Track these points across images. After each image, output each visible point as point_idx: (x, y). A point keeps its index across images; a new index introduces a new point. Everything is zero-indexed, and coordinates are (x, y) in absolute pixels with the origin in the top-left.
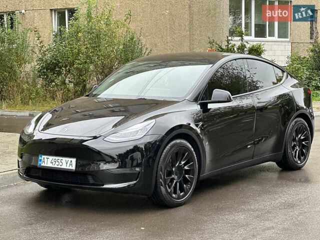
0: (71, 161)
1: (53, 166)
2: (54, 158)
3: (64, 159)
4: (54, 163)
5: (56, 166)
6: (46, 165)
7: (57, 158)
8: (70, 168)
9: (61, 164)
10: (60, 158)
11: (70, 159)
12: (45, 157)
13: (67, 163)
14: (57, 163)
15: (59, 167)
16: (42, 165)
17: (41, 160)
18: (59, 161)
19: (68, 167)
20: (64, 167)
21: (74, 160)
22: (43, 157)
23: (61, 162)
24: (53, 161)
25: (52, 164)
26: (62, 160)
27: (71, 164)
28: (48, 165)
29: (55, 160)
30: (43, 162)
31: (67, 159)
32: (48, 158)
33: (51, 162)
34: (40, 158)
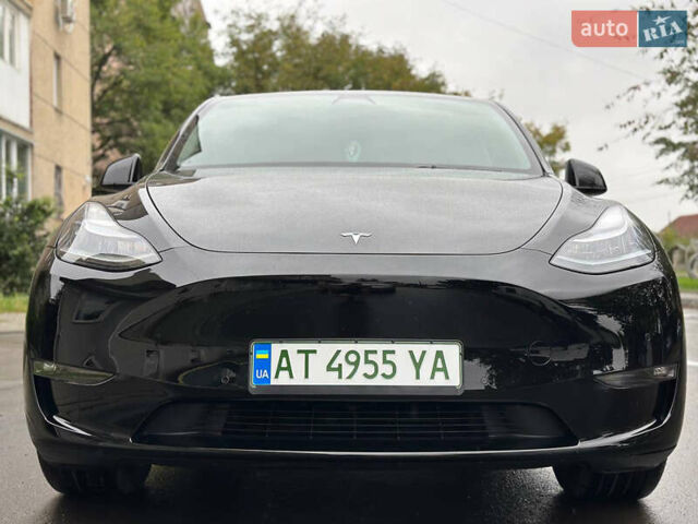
0: (439, 354)
1: (344, 382)
2: (345, 347)
3: (402, 351)
4: (347, 370)
5: (359, 380)
6: (299, 380)
7: (361, 347)
8: (440, 380)
9: (388, 369)
10: (380, 347)
11: (431, 349)
12: (292, 348)
13: (418, 366)
14: (364, 368)
15: (379, 381)
16: (274, 382)
17: (266, 364)
18: (378, 358)
19: (425, 380)
20: (405, 378)
21: (452, 352)
22: (277, 348)
23: (385, 361)
24: (340, 359)
25: (337, 373)
26: (393, 352)
27: (440, 365)
28: (311, 381)
29: (352, 358)
30: (280, 368)
31: (418, 348)
32: (307, 352)
33: (329, 368)
34: (262, 355)
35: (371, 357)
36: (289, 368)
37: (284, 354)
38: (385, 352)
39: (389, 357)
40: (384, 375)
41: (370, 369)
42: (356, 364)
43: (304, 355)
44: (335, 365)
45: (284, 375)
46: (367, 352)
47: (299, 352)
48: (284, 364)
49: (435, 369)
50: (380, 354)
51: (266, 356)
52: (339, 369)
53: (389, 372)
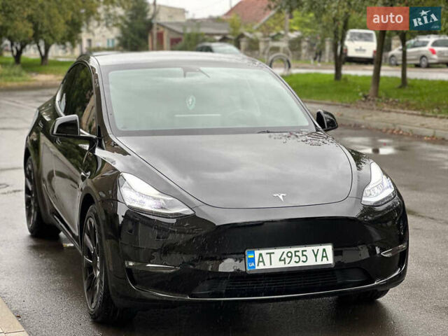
0: (324, 250)
1: (287, 266)
2: (286, 250)
3: (309, 250)
4: (288, 260)
5: (293, 264)
6: (268, 266)
7: (293, 250)
8: (325, 262)
9: (304, 258)
10: (301, 249)
11: (321, 248)
12: (264, 252)
13: (316, 256)
14: (294, 259)
15: (301, 264)
16: (257, 268)
17: (253, 260)
18: (300, 254)
19: (319, 262)
20: (311, 262)
21: (329, 248)
22: (257, 253)
23: (303, 255)
24: (285, 256)
25: (283, 262)
26: (306, 251)
27: (324, 255)
28: (273, 266)
29: (290, 255)
30: (259, 262)
31: (315, 248)
32: (270, 254)
33: (280, 260)
34: (251, 256)
35: (297, 254)
36: (263, 261)
37: (261, 255)
38: (303, 251)
39: (304, 253)
40: (303, 261)
41: (297, 259)
42: (291, 257)
43: (269, 255)
44: (282, 258)
45: (261, 264)
46: (295, 252)
47: (267, 254)
48: (261, 260)
49: (323, 257)
50: (301, 252)
51: (253, 256)
52: (284, 260)
53: (305, 260)
